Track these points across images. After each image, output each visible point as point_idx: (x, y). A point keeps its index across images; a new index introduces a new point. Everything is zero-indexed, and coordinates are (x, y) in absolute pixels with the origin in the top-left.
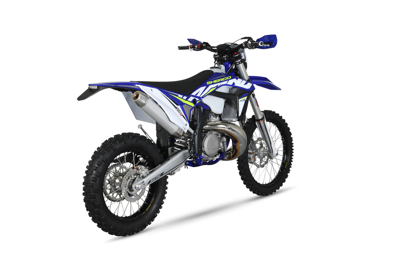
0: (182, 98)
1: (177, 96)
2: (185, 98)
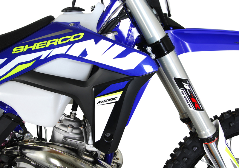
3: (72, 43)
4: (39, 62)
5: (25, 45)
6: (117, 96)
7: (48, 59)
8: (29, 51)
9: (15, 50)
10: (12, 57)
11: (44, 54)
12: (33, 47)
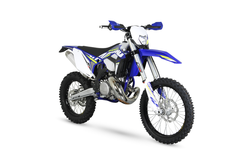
0: (91, 58)
1: (89, 56)
6: (119, 63)
10: (108, 52)
12: (112, 51)
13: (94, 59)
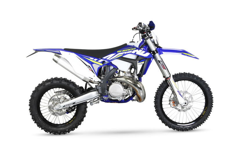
0: (93, 60)
1: (89, 58)
2: (96, 60)
3: (133, 50)
4: (124, 55)
5: (120, 50)
6: (143, 63)
7: (126, 54)
8: (122, 52)
9: (118, 52)
10: (117, 53)
11: (126, 53)
12: (123, 51)
13: (97, 61)
